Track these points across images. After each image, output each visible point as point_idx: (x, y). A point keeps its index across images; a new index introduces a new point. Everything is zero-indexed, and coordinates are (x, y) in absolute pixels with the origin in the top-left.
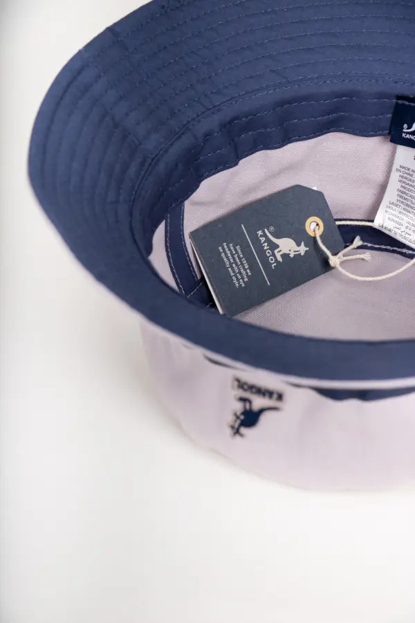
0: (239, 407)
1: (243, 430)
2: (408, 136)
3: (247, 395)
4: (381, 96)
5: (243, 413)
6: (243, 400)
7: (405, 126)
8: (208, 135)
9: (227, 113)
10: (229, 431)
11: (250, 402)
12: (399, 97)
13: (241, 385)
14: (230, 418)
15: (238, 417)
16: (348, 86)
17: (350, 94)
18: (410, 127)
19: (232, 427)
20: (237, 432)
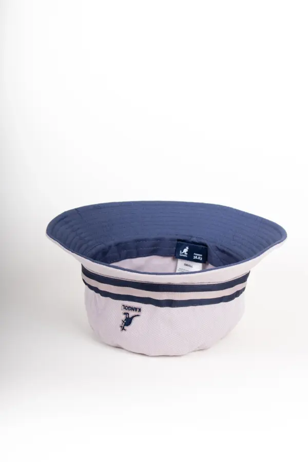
0: (124, 317)
1: (126, 327)
2: (182, 255)
3: (127, 311)
4: (172, 240)
5: (125, 320)
6: (125, 314)
7: (181, 251)
8: (110, 247)
9: (117, 240)
10: (120, 329)
11: (128, 314)
12: (179, 240)
13: (125, 307)
14: (120, 323)
15: (124, 322)
16: (160, 236)
17: (160, 239)
18: (182, 252)
19: (121, 327)
20: (123, 329)
